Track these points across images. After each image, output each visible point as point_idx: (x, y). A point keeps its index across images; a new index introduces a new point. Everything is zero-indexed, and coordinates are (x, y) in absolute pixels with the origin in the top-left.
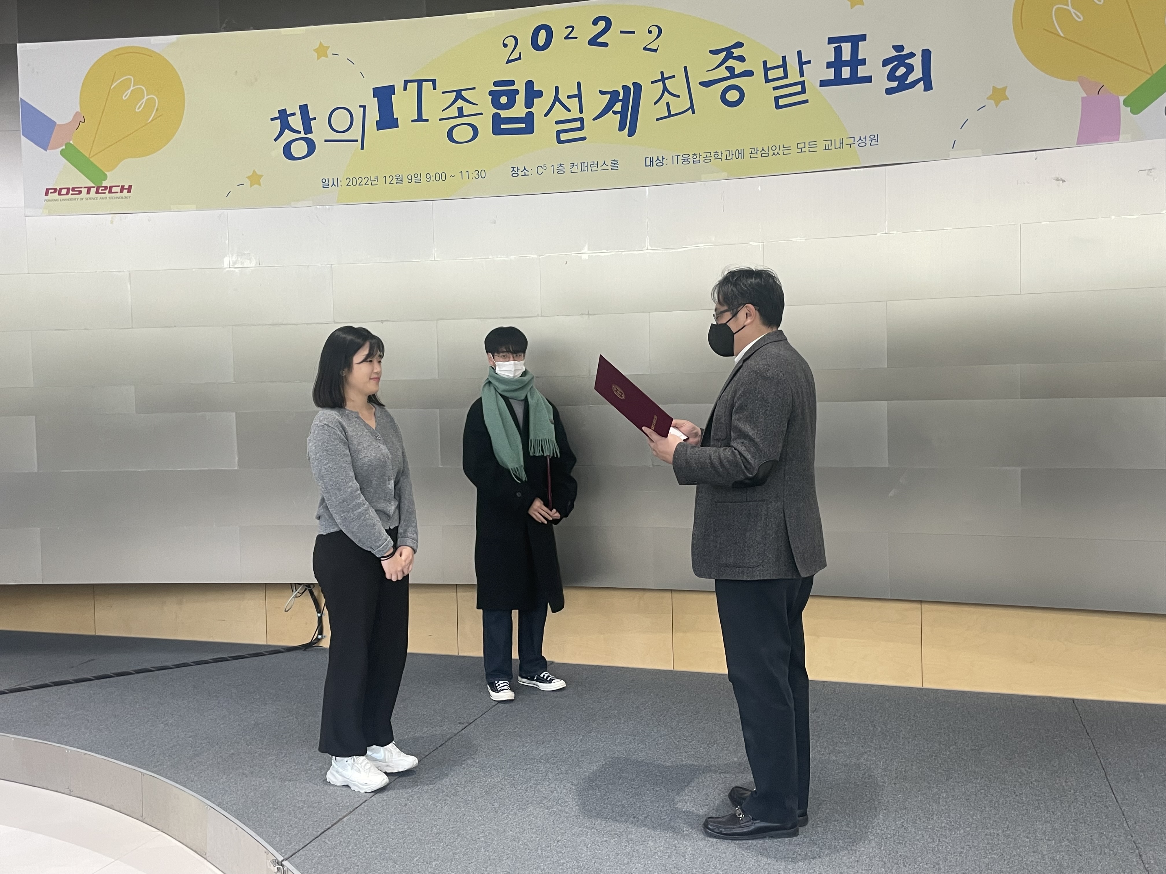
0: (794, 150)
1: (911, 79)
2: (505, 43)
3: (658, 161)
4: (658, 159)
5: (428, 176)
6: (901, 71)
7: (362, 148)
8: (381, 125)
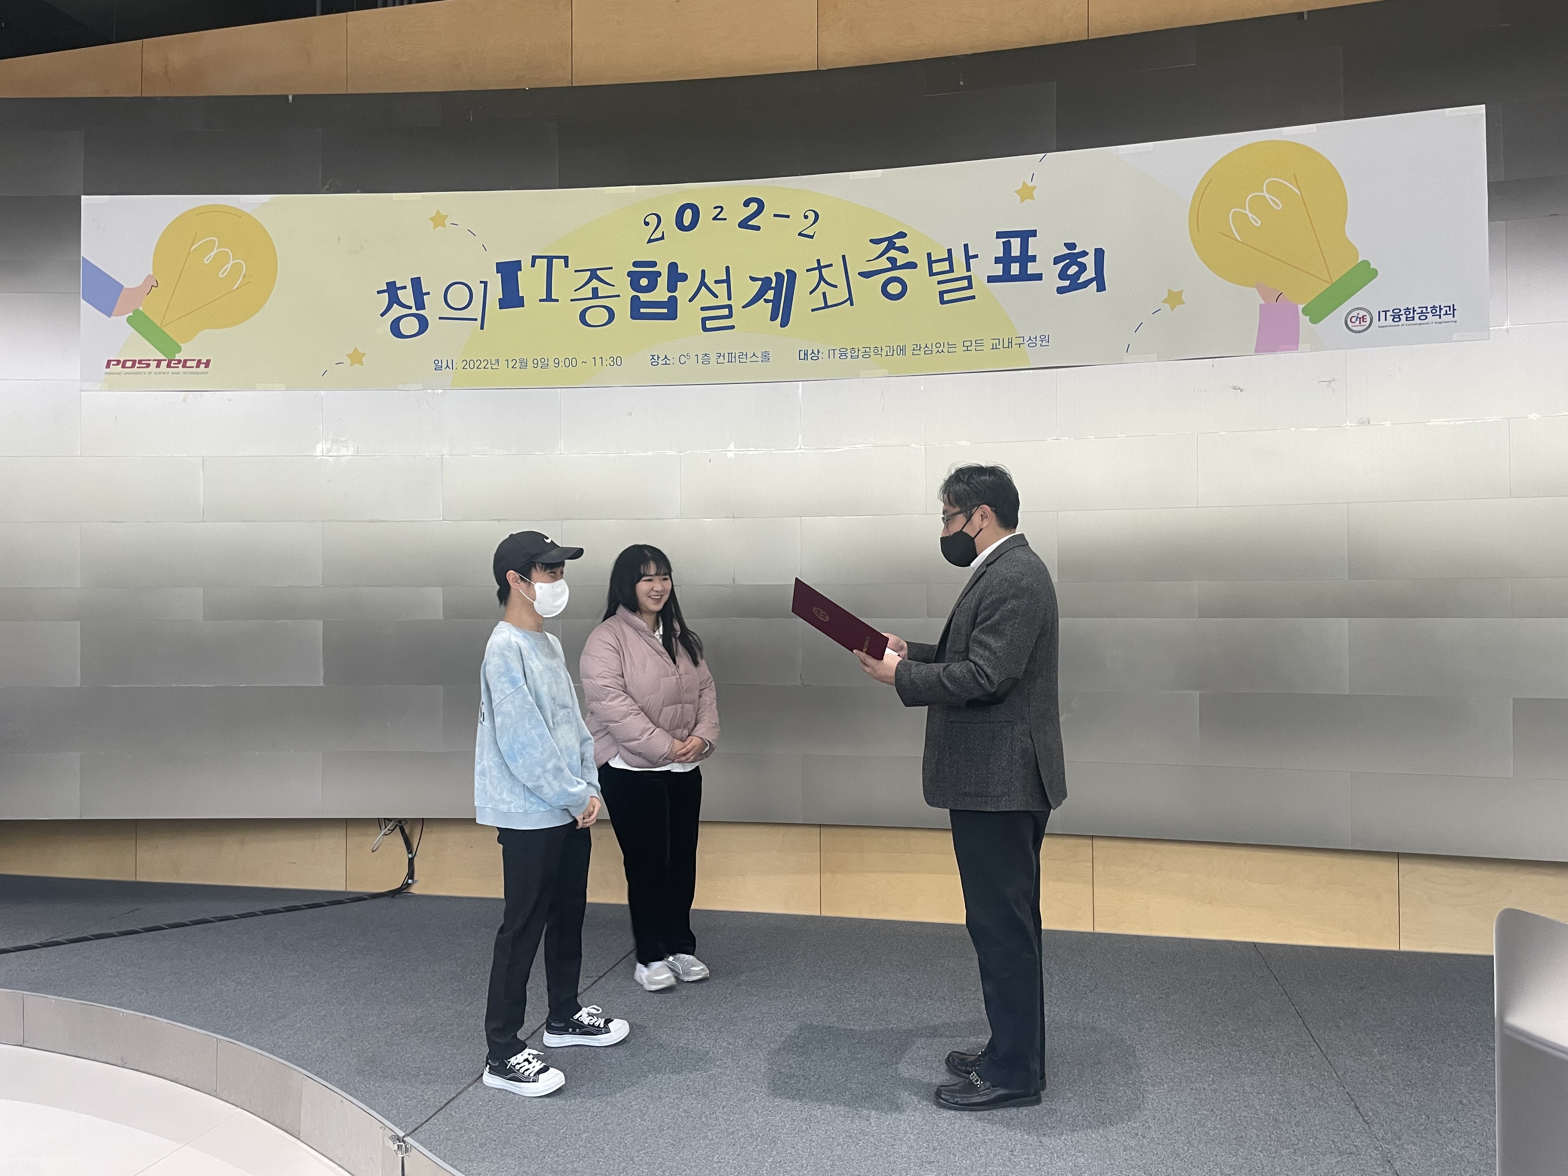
0: (960, 348)
1: (1083, 278)
2: (646, 220)
3: (813, 355)
4: (813, 352)
5: (557, 361)
6: (1073, 270)
7: (482, 328)
8: (504, 304)
